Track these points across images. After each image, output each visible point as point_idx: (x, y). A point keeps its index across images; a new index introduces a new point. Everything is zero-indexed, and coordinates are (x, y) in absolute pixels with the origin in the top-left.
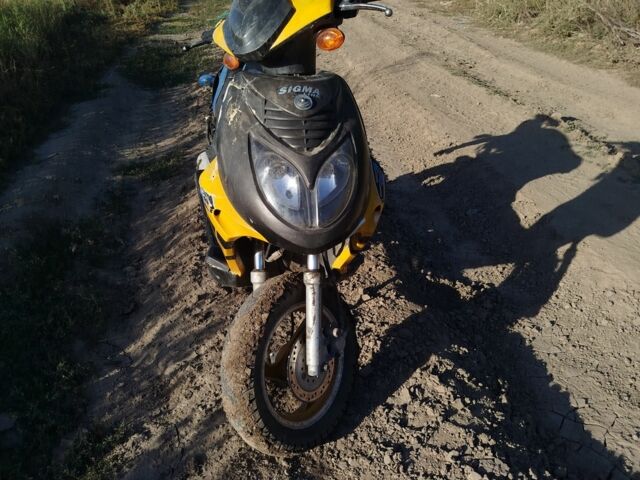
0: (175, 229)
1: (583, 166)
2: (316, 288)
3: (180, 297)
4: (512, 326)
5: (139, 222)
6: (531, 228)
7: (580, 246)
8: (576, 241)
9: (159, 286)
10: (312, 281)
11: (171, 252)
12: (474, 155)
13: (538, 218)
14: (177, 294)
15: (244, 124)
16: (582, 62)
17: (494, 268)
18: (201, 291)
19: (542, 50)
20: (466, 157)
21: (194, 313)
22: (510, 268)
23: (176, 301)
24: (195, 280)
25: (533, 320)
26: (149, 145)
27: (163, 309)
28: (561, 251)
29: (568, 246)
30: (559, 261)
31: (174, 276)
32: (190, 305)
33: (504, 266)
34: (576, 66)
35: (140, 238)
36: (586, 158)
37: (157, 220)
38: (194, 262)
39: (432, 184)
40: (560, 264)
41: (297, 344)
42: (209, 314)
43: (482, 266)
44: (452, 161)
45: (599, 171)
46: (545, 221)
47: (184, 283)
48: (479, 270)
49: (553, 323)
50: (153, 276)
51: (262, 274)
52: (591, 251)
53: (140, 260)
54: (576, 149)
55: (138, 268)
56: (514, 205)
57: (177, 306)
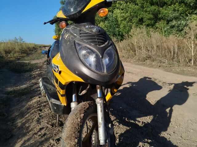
0: (28, 109)
1: (163, 88)
2: (102, 105)
3: (32, 130)
4: (160, 134)
5: (13, 108)
6: (155, 105)
7: (173, 108)
8: (172, 107)
9: (22, 127)
10: (100, 102)
11: (27, 116)
12: (129, 87)
13: (156, 102)
14: (30, 129)
15: (72, 38)
16: (150, 67)
17: (147, 117)
18: (40, 127)
19: (138, 65)
20: (126, 87)
21: (38, 134)
22: (152, 117)
23: (30, 131)
24: (38, 123)
25: (166, 132)
26: (17, 87)
27: (25, 135)
28: (168, 110)
29: (169, 109)
30: (168, 113)
31: (29, 123)
32: (36, 132)
33: (150, 116)
34: (149, 68)
35: (14, 113)
36: (163, 86)
37: (21, 107)
38: (37, 117)
39: (117, 95)
40: (168, 114)
41: (95, 131)
42: (45, 134)
43: (142, 117)
44: (122, 89)
45: (169, 89)
46: (158, 102)
47: (34, 125)
48: (142, 118)
49: (174, 132)
50: (19, 125)
51: (76, 103)
52: (178, 109)
53: (14, 120)
54: (159, 85)
55: (13, 123)
56: (147, 98)
57: (31, 133)
